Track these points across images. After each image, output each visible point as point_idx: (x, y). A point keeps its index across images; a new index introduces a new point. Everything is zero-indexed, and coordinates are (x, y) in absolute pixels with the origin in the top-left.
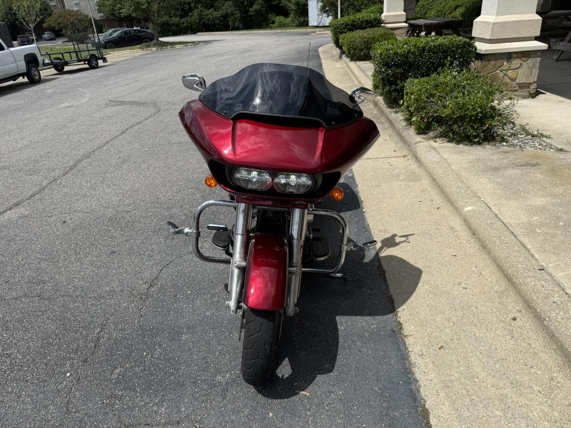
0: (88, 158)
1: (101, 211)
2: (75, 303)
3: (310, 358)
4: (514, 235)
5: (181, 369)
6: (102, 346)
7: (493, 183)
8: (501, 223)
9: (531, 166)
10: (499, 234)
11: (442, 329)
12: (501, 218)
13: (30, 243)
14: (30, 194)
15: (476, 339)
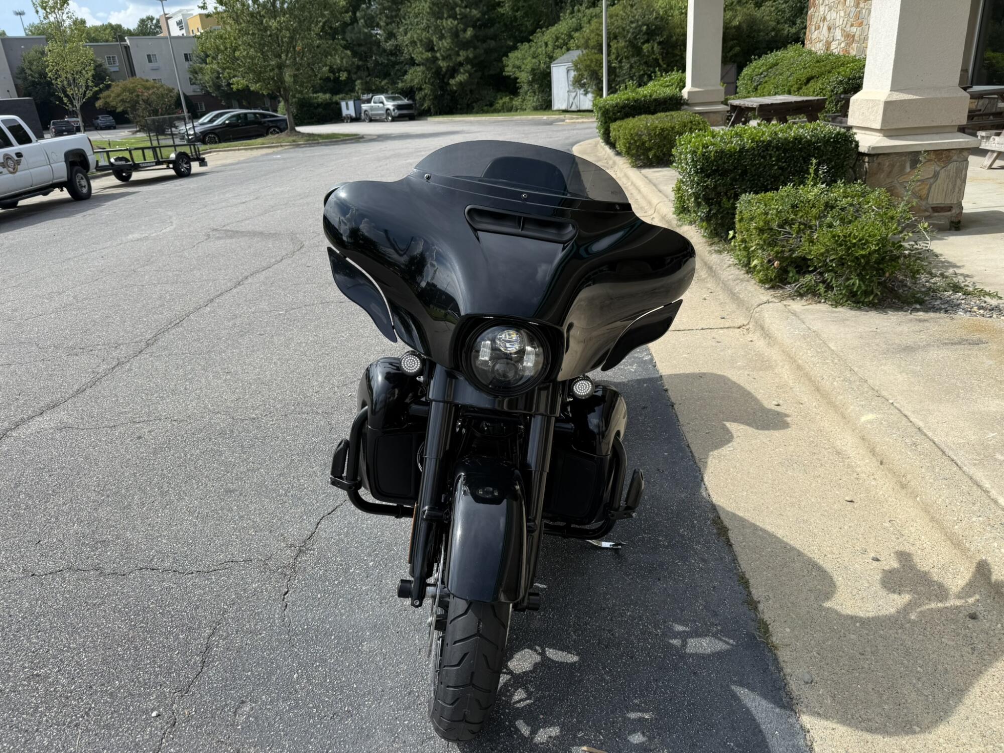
0: (178, 327)
1: (205, 417)
2: (163, 581)
3: (602, 686)
4: (957, 465)
5: (364, 705)
6: (215, 662)
7: (907, 374)
8: (932, 444)
9: (970, 344)
10: (931, 462)
11: (842, 634)
12: (930, 434)
13: (78, 474)
14: (76, 387)
15: (907, 653)
